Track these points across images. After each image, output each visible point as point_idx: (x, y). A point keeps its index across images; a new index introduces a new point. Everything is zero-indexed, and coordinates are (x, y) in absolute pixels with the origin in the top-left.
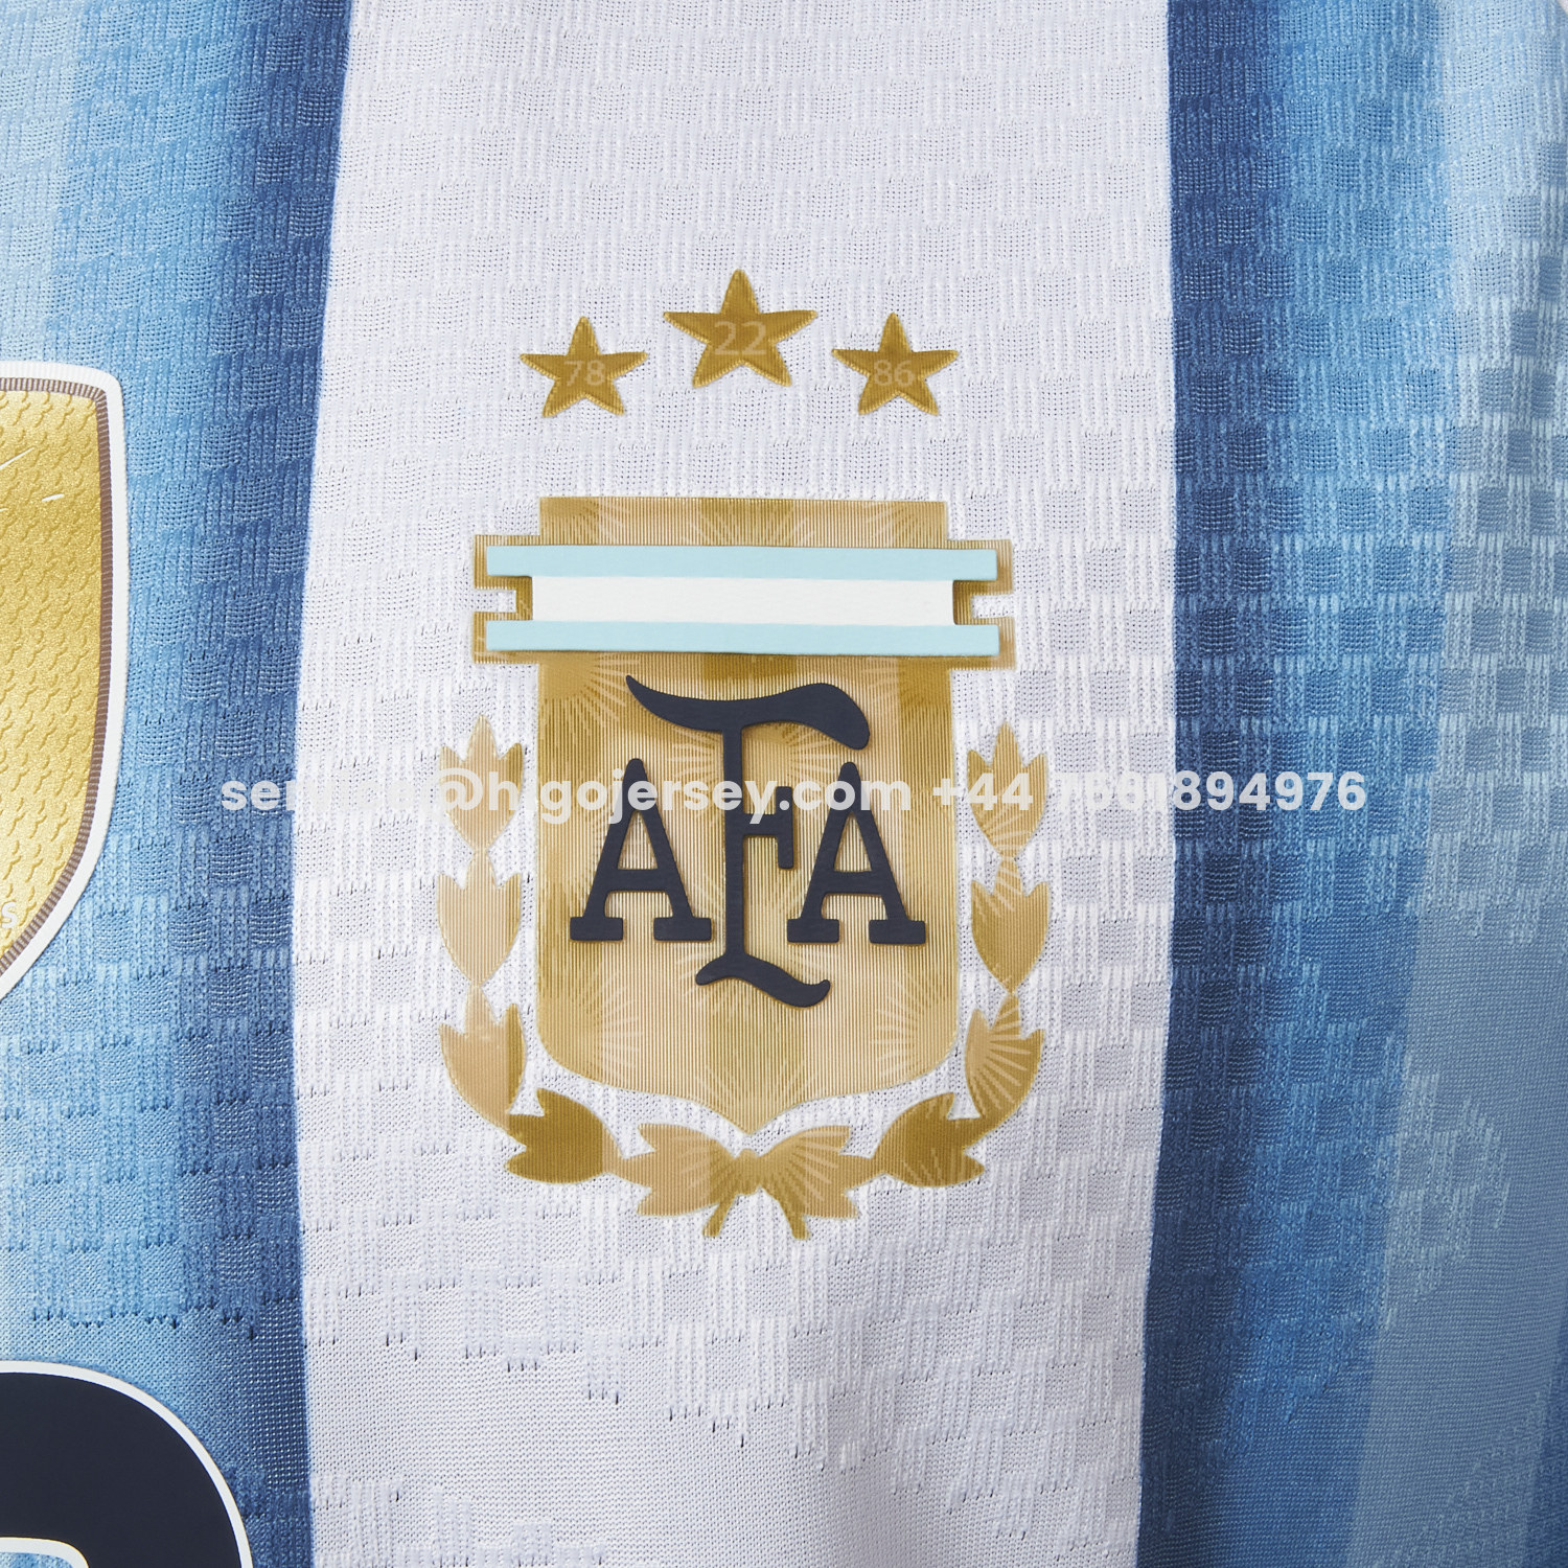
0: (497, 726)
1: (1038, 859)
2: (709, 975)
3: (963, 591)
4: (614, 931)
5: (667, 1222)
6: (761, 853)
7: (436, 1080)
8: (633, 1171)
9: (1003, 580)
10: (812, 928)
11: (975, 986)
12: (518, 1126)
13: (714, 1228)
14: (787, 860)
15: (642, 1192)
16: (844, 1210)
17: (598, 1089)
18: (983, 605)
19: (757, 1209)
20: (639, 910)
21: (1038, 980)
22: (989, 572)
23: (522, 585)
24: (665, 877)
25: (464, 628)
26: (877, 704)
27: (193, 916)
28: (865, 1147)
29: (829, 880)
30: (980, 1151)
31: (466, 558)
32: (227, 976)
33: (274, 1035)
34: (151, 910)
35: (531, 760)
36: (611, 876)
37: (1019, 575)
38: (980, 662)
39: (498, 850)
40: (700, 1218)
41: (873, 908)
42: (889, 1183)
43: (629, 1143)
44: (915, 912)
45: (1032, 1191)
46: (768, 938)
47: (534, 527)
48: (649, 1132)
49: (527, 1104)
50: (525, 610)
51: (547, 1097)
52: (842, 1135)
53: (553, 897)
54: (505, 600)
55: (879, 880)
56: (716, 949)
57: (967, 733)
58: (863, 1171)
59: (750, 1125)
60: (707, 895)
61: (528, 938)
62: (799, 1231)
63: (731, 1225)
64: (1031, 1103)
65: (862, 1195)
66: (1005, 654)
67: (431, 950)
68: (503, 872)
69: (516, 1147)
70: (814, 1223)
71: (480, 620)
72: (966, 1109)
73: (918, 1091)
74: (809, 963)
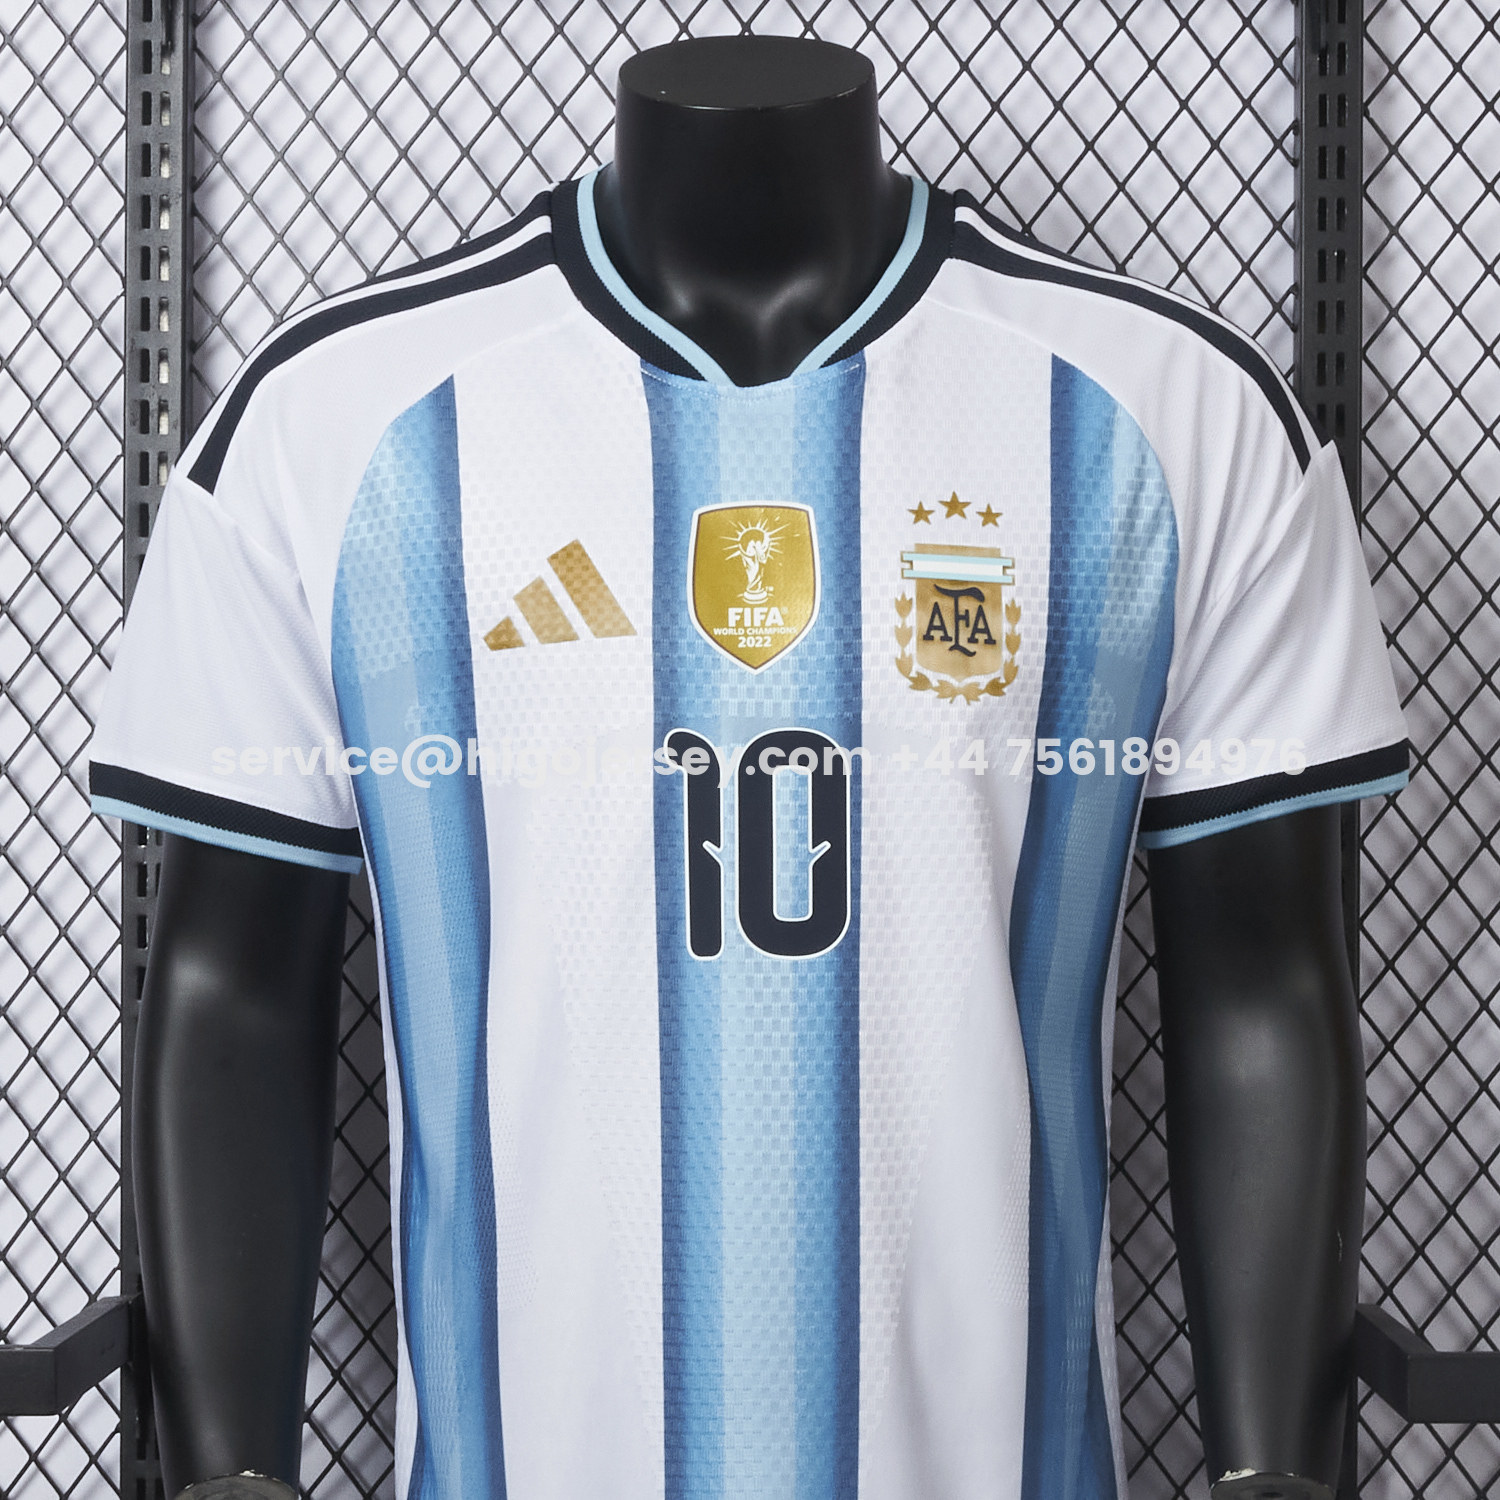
0: (907, 594)
1: (1019, 628)
2: (951, 649)
3: (1005, 568)
4: (932, 638)
5: (942, 700)
6: (962, 623)
7: (895, 668)
8: (936, 689)
9: (1013, 567)
10: (973, 640)
11: (1006, 654)
12: (911, 679)
13: (951, 702)
14: (967, 625)
15: (937, 694)
16: (978, 700)
17: (929, 672)
18: (1008, 571)
19: (960, 698)
20: (937, 634)
21: (1018, 653)
22: (1010, 564)
23: (911, 563)
24: (942, 627)
25: (899, 572)
26: (985, 592)
27: (839, 633)
28: (983, 687)
29: (976, 630)
30: (1005, 690)
31: (899, 556)
32: (848, 646)
33: (858, 660)
34: (830, 631)
35: (914, 601)
36: (931, 627)
37: (1016, 565)
38: (1009, 584)
39: (907, 619)
40: (949, 700)
41: (985, 637)
42: (987, 695)
43: (935, 683)
44: (994, 638)
45: (1015, 700)
46: (963, 642)
47: (913, 549)
48: (940, 682)
49: (913, 674)
50: (912, 568)
51: (918, 673)
52: (977, 684)
53: (919, 630)
54: (907, 566)
55: (986, 630)
56: (953, 643)
57: (1005, 600)
58: (982, 692)
59: (960, 681)
60: (951, 633)
61: (914, 639)
62: (969, 704)
63: (955, 702)
64: (1016, 681)
65: (981, 697)
66: (1013, 583)
67: (893, 640)
68: (908, 625)
69: (911, 683)
70: (972, 702)
71: (903, 570)
72: (1003, 681)
73: (993, 676)
74: (971, 648)
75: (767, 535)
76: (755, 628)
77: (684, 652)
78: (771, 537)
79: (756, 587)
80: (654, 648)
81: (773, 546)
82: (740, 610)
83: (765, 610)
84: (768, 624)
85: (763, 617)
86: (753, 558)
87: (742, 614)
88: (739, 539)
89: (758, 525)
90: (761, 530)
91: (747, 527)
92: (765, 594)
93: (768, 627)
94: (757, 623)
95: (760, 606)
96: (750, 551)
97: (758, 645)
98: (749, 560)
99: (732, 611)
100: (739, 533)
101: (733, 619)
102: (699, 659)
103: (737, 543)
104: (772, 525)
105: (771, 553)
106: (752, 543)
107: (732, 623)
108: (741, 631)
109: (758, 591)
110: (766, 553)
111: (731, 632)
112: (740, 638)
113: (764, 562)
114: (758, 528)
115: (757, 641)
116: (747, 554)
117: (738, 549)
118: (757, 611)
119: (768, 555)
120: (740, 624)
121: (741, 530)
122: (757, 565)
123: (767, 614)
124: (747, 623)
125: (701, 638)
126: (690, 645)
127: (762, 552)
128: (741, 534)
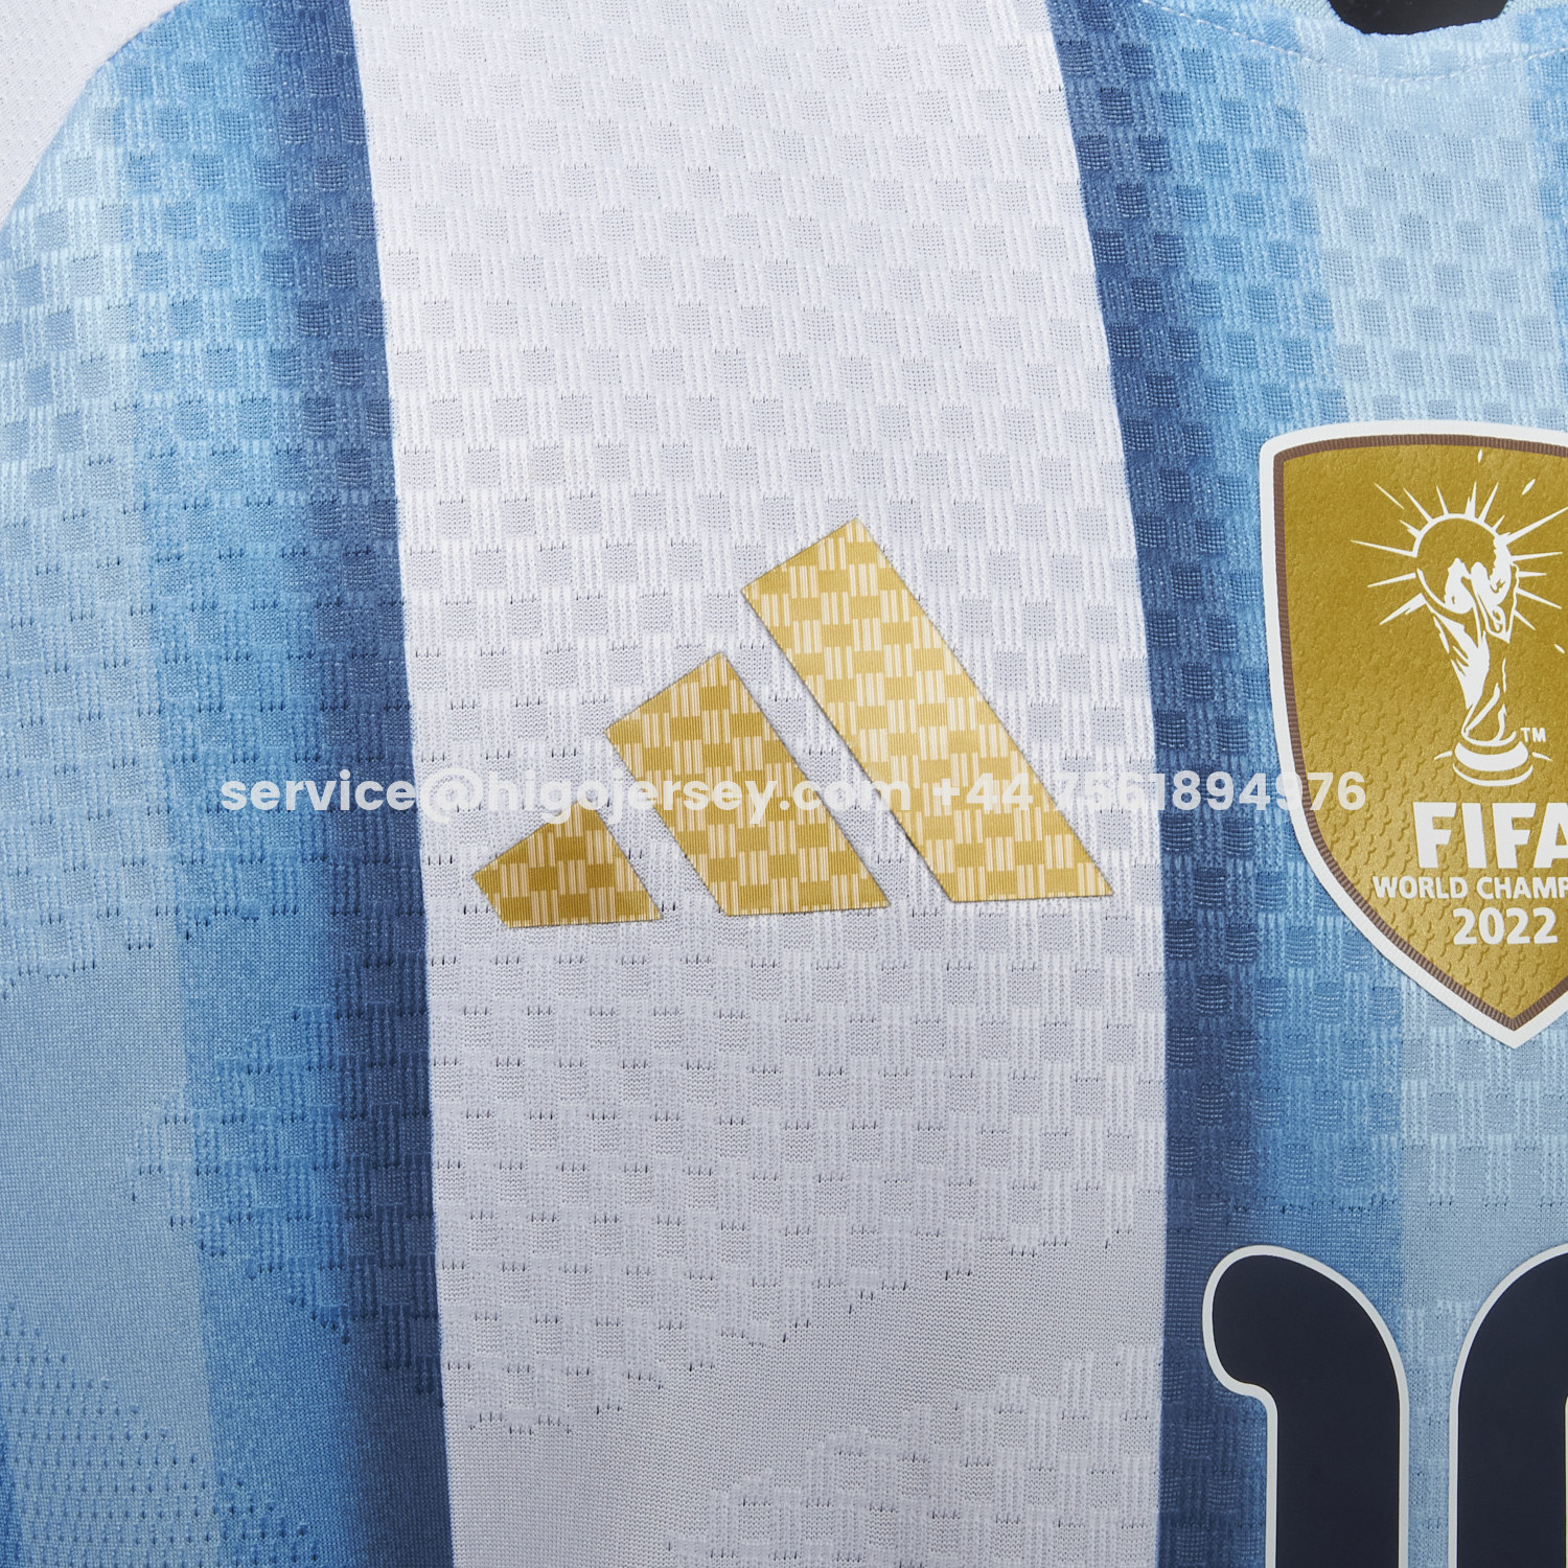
75: (1501, 542)
76: (1501, 874)
77: (1278, 962)
78: (1514, 549)
79: (1488, 729)
80: (1170, 947)
81: (1526, 584)
82: (1447, 810)
83: (1527, 810)
84: (1543, 860)
85: (1523, 837)
86: (1467, 620)
87: (1456, 825)
88: (1414, 554)
89: (1471, 505)
90: (1481, 521)
91: (1435, 511)
92: (1519, 755)
93: (1544, 874)
94: (1507, 860)
95: (1508, 795)
96: (1457, 598)
97: (1515, 938)
98: (1457, 630)
99: (1425, 813)
100: (1412, 530)
101: (1429, 842)
102: (1323, 988)
103: (1411, 565)
104: (1510, 513)
105: (1524, 605)
106: (1457, 569)
107: (1428, 858)
108: (1459, 887)
109: (1496, 742)
110: (1506, 605)
111: (1426, 885)
112: (1458, 913)
113: (1505, 636)
114: (1469, 514)
115: (1511, 923)
116: (1448, 605)
117: (1413, 589)
118: (1504, 812)
119: (1514, 613)
120: (1453, 857)
121: (1419, 523)
122: (1483, 642)
123: (1534, 825)
124: (1476, 858)
125: (1336, 910)
126: (1301, 936)
127: (1492, 603)
128: (1419, 535)
